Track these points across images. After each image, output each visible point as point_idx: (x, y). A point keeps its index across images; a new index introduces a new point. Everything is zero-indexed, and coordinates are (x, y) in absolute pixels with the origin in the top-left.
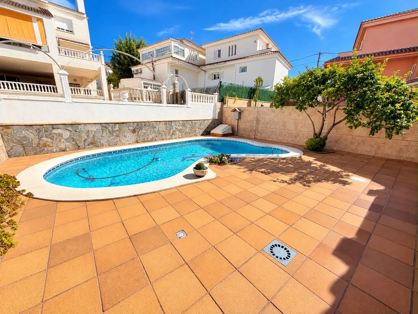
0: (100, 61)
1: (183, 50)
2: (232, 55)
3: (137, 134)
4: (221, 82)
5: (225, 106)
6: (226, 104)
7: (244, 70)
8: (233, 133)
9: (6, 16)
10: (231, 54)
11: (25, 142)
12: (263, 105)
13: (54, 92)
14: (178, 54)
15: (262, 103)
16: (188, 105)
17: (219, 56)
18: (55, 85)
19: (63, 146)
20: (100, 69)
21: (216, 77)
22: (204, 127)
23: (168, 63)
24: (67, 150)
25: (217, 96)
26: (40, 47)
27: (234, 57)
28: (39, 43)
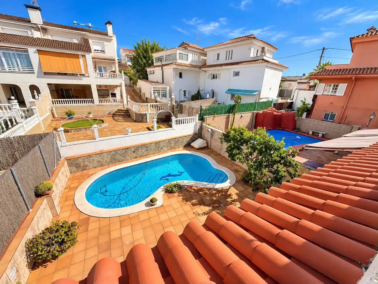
0: (121, 78)
1: (187, 55)
2: (229, 59)
3: (136, 153)
4: (202, 106)
5: (204, 124)
6: (205, 122)
7: (237, 74)
8: (207, 146)
9: (64, 57)
10: (227, 59)
11: (77, 166)
12: (242, 116)
13: (92, 103)
14: (182, 59)
15: (241, 115)
16: (173, 128)
17: (218, 59)
18: (93, 98)
19: (95, 166)
20: (121, 83)
21: (215, 77)
22: (185, 142)
23: (173, 68)
24: (97, 167)
25: (198, 117)
26: (83, 75)
27: (230, 61)
28: (83, 73)
